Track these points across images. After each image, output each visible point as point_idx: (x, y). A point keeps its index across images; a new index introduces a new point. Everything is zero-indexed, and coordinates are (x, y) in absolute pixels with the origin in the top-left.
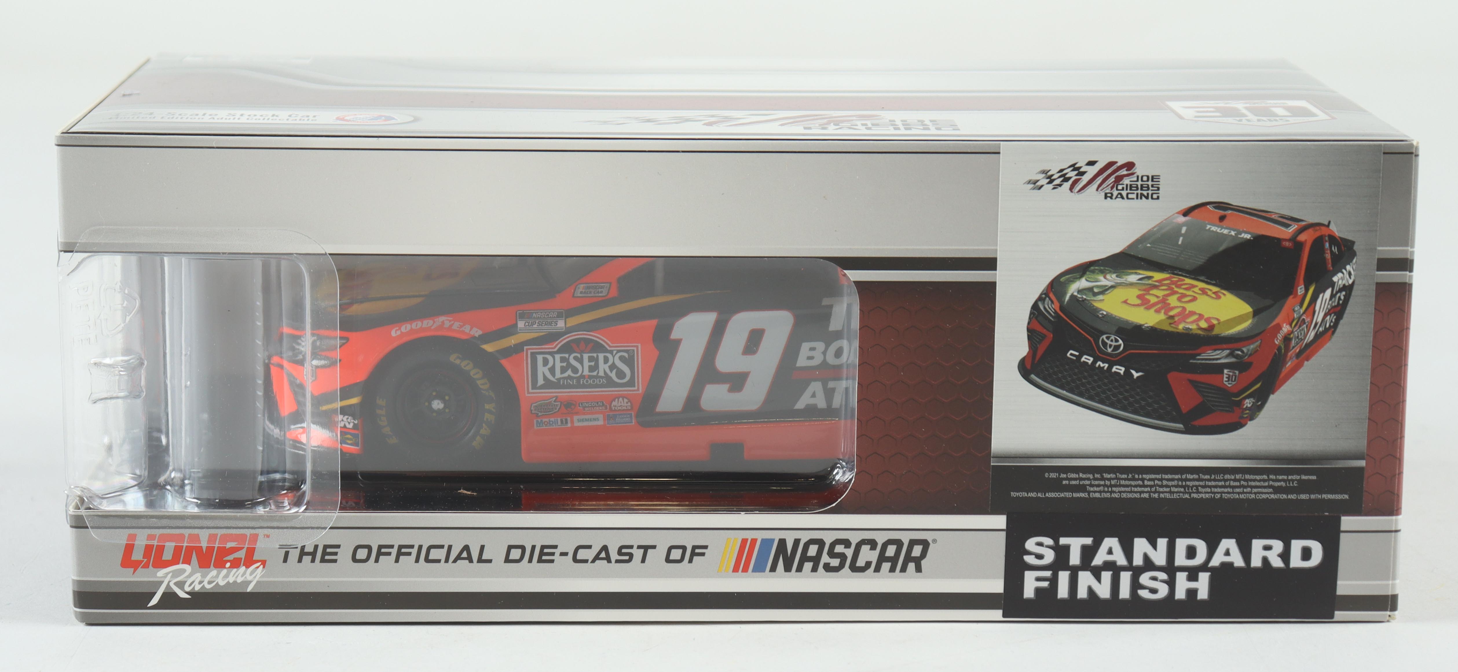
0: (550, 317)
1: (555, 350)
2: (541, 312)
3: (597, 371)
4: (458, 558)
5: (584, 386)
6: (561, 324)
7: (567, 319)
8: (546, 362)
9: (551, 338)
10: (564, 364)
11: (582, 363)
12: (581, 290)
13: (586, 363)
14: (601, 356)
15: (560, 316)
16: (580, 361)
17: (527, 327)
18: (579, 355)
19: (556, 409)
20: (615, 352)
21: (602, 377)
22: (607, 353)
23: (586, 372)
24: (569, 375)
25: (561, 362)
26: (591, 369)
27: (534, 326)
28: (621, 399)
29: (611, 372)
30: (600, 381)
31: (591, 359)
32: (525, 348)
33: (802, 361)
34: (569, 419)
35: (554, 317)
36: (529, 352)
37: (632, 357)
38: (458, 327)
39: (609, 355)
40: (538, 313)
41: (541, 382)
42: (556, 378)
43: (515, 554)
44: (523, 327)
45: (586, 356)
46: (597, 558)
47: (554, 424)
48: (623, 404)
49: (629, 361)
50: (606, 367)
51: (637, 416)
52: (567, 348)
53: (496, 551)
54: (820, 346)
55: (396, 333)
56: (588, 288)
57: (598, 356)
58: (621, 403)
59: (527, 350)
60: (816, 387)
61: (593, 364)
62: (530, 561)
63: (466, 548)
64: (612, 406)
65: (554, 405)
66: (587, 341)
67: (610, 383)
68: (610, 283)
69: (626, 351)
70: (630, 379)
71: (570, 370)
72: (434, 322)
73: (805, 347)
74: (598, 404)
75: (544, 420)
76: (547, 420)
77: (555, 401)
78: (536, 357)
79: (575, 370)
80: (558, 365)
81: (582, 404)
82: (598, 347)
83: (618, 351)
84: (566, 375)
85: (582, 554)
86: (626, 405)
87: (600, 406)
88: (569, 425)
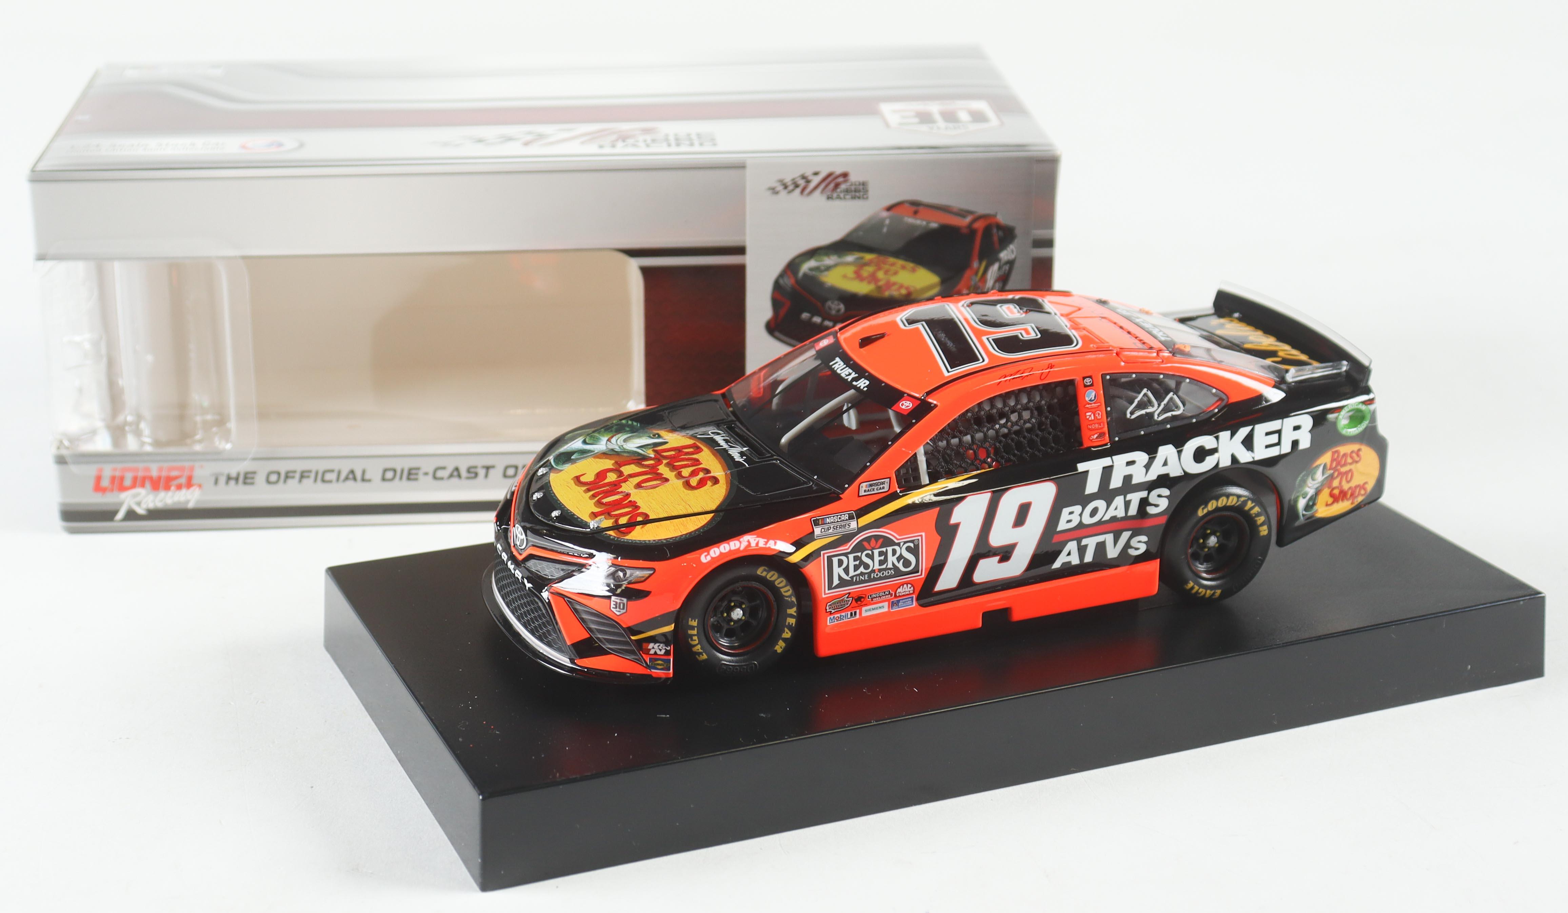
0: (843, 520)
1: (849, 550)
2: (834, 516)
3: (886, 564)
4: (347, 478)
5: (875, 579)
6: (853, 525)
7: (859, 520)
8: (840, 563)
9: (845, 539)
10: (857, 563)
11: (872, 559)
12: (864, 488)
13: (877, 558)
14: (890, 549)
15: (851, 518)
16: (871, 557)
17: (824, 533)
18: (870, 552)
19: (847, 604)
20: (902, 544)
21: (890, 569)
22: (894, 546)
23: (877, 567)
24: (861, 572)
25: (854, 561)
26: (881, 563)
27: (830, 531)
28: (905, 586)
29: (899, 562)
30: (888, 573)
31: (881, 554)
32: (822, 552)
33: (1062, 526)
34: (858, 611)
35: (847, 520)
36: (826, 556)
37: (917, 547)
38: (764, 544)
39: (897, 548)
40: (830, 517)
41: (836, 581)
42: (850, 576)
43: (389, 475)
44: (820, 533)
45: (876, 552)
46: (451, 476)
47: (844, 618)
48: (906, 590)
49: (914, 551)
50: (894, 559)
51: (917, 599)
52: (859, 548)
53: (374, 473)
54: (1077, 509)
55: (706, 559)
56: (871, 485)
57: (887, 550)
58: (905, 589)
59: (824, 554)
60: (1072, 546)
61: (882, 558)
62: (401, 478)
63: (352, 472)
64: (897, 592)
65: (847, 601)
66: (877, 538)
67: (898, 573)
68: (890, 478)
69: (912, 541)
70: (915, 567)
71: (862, 566)
72: (740, 542)
73: (1066, 511)
74: (885, 593)
75: (836, 616)
76: (839, 615)
77: (847, 598)
78: (832, 560)
79: (867, 566)
80: (852, 564)
81: (871, 596)
82: (888, 542)
83: (905, 543)
84: (858, 572)
85: (440, 474)
86: (909, 589)
87: (887, 595)
88: (858, 616)
